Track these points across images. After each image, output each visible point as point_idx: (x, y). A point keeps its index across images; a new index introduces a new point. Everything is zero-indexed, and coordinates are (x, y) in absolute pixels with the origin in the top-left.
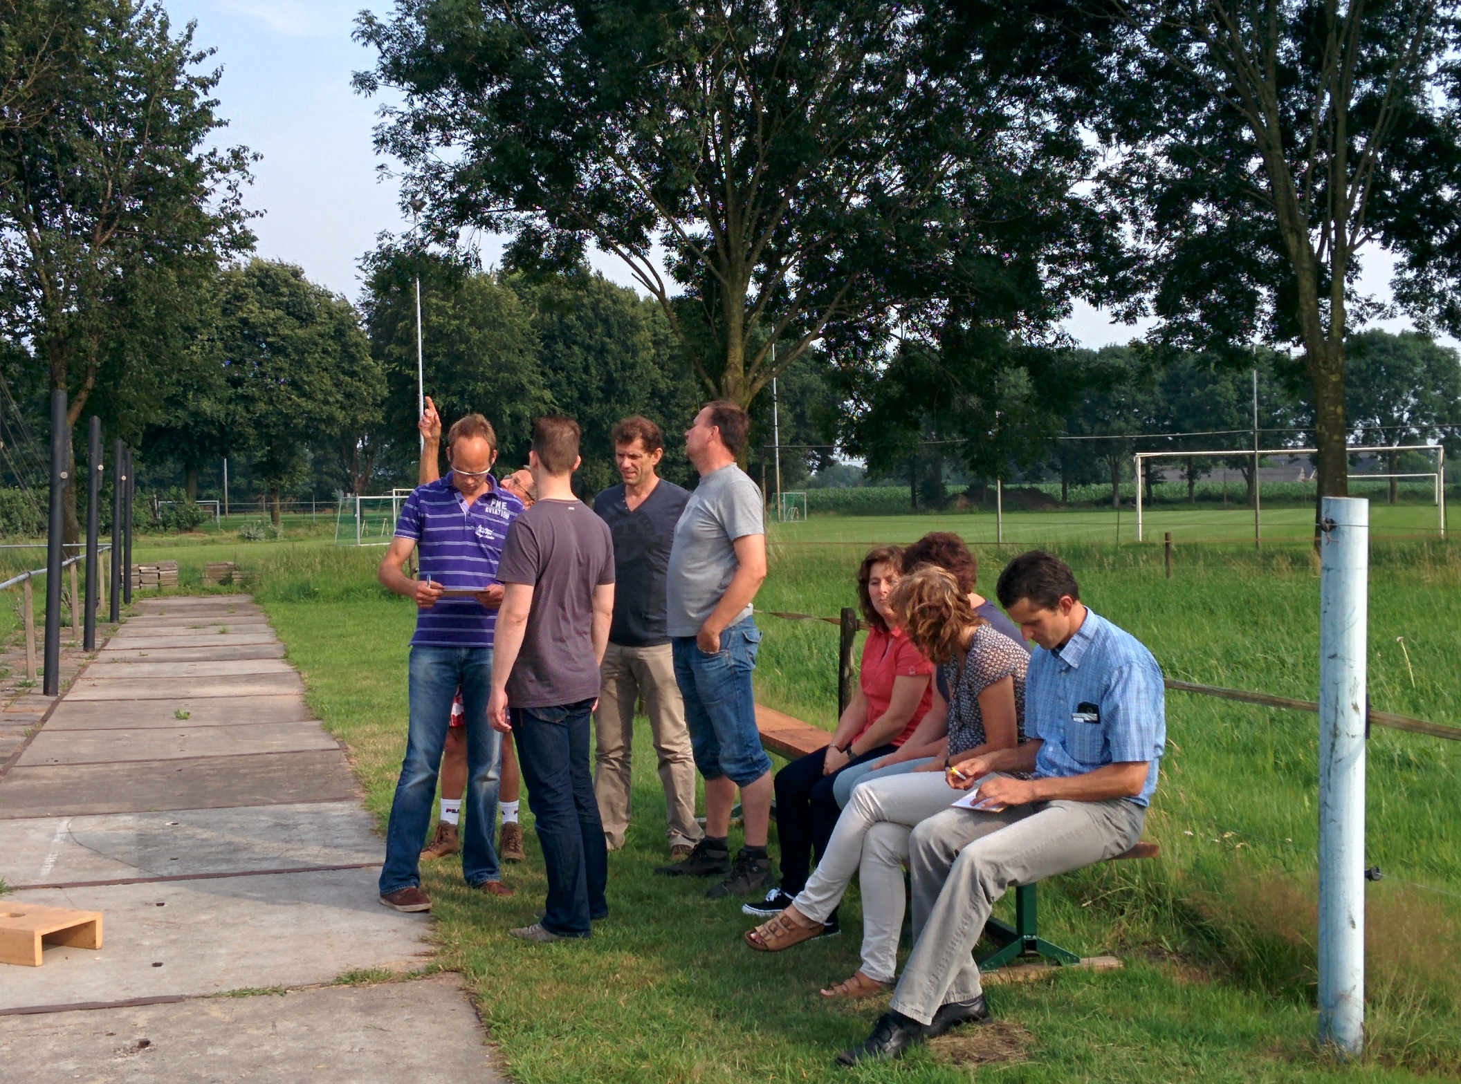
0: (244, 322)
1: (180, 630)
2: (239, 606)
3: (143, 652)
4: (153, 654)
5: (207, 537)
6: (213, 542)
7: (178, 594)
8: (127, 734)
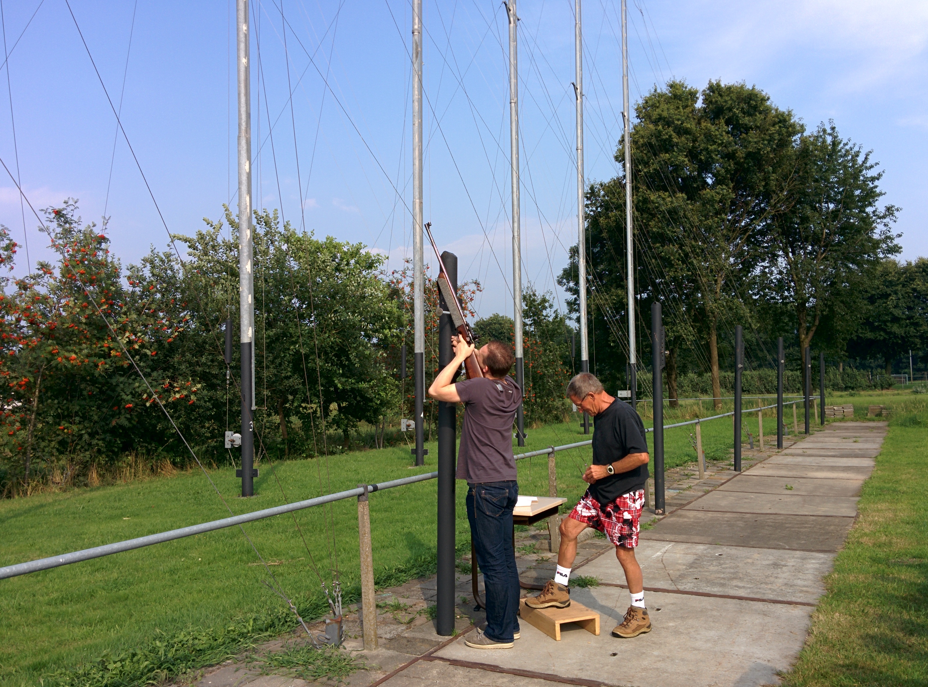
0: (914, 290)
1: (836, 440)
2: (878, 428)
3: (805, 450)
4: (809, 452)
5: (896, 392)
6: (898, 394)
7: (852, 421)
8: (752, 496)
